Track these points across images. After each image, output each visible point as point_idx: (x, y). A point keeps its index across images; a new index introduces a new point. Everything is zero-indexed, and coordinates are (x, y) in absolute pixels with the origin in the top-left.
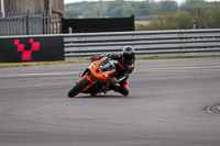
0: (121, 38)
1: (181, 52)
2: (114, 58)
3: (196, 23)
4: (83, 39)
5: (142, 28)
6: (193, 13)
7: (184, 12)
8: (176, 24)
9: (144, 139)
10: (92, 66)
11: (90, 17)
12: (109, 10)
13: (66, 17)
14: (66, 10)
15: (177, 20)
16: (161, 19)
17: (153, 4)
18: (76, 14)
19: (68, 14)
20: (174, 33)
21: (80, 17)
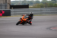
0: (25, 10)
1: (41, 14)
2: (28, 15)
3: (45, 6)
4: (16, 10)
5: (31, 7)
6: (44, 4)
7: (42, 3)
8: (40, 7)
9: (31, 36)
10: (22, 17)
11: (17, 5)
12: (22, 3)
13: (11, 5)
14: (11, 3)
15: (40, 5)
16: (36, 5)
17: (34, 1)
18: (14, 4)
19: (12, 4)
20: (39, 9)
21: (15, 5)
